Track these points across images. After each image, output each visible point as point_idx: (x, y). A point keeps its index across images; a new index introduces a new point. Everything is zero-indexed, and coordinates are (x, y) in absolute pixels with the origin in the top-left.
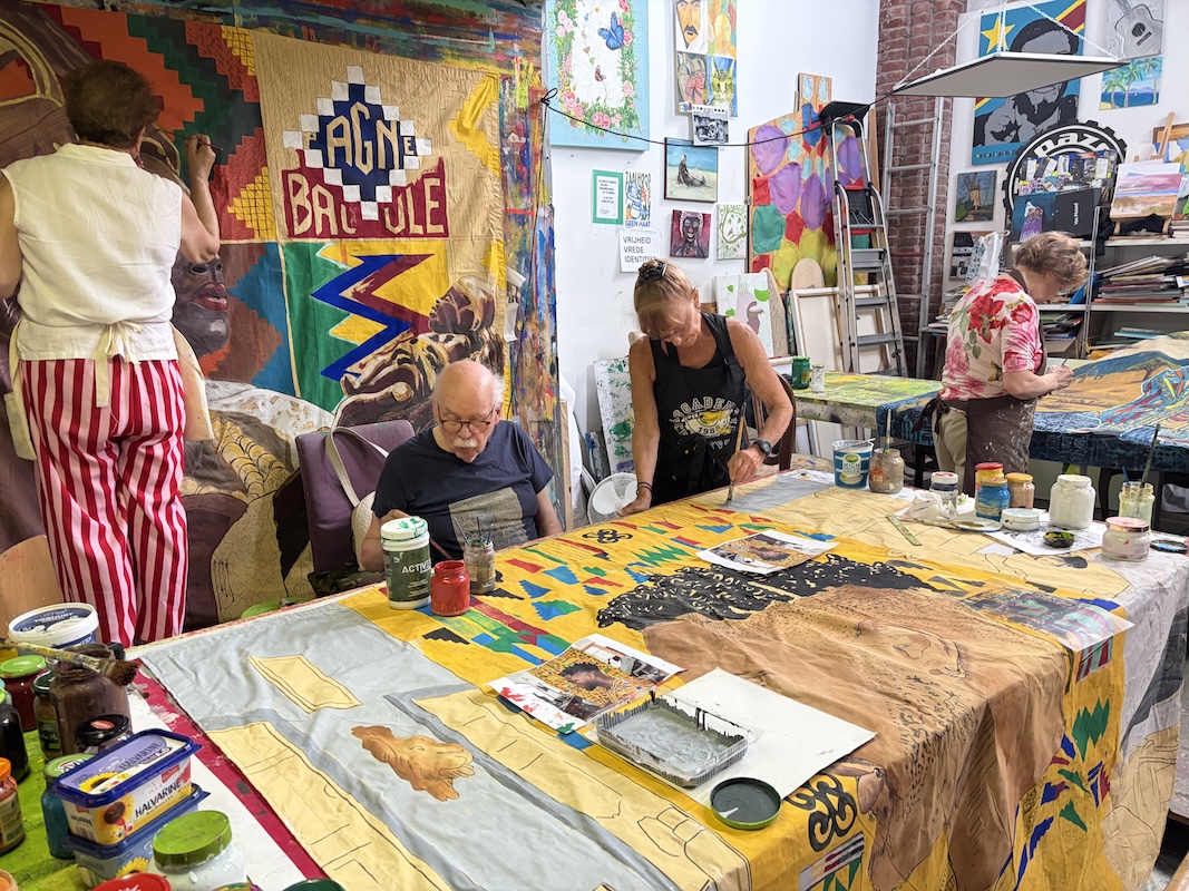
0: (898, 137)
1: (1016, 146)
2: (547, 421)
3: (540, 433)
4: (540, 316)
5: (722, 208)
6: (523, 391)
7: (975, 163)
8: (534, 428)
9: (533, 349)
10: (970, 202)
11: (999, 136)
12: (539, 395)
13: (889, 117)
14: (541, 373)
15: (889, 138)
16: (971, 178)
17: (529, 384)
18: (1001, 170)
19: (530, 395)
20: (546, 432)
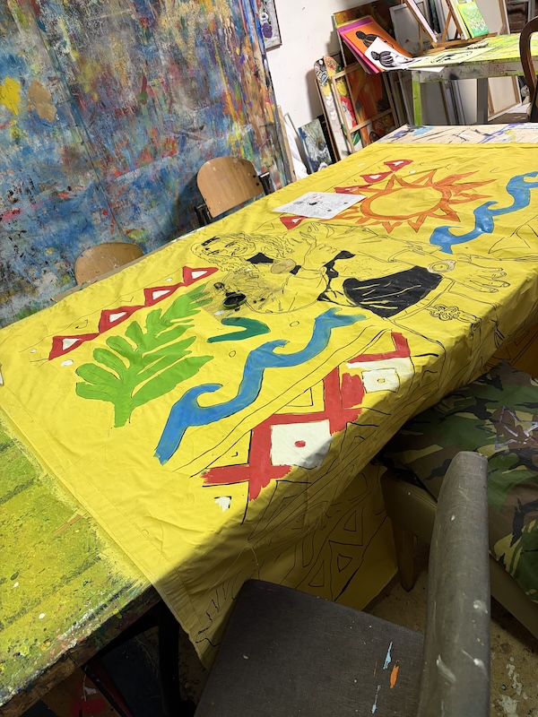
2: (271, 124)
3: (268, 134)
4: (251, 39)
6: (250, 104)
8: (263, 131)
9: (251, 69)
12: (262, 105)
14: (260, 87)
17: (254, 97)
19: (256, 106)
20: (272, 132)
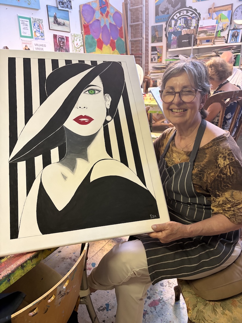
0: (132, 13)
1: (168, 15)
5: (73, 35)
7: (156, 22)
10: (155, 36)
11: (163, 12)
13: (128, 5)
15: (129, 13)
16: (155, 27)
18: (164, 24)
